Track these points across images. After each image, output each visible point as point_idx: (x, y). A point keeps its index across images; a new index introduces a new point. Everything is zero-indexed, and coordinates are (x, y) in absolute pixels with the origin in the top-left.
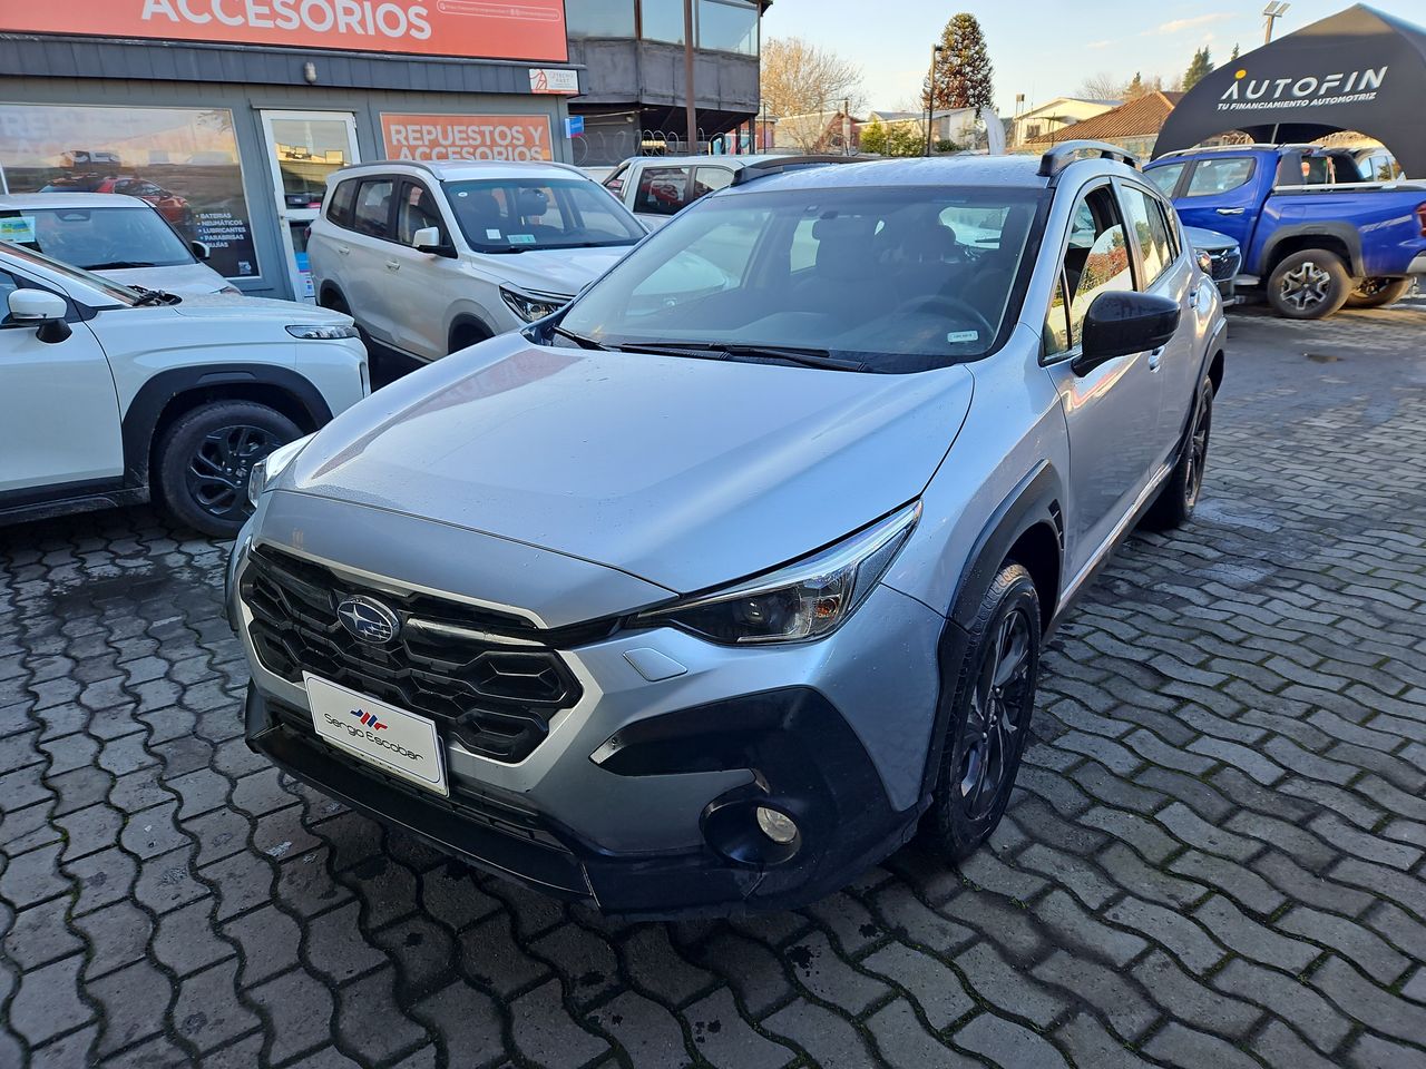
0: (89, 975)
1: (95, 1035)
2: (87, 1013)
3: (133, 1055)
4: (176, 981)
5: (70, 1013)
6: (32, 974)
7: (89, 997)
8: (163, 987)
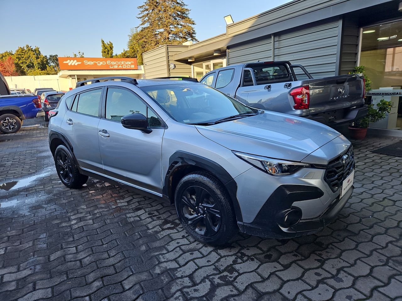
0: (382, 284)
1: (397, 276)
2: (393, 280)
3: (396, 268)
4: (373, 267)
5: (395, 283)
6: (391, 296)
7: (389, 281)
8: (375, 269)
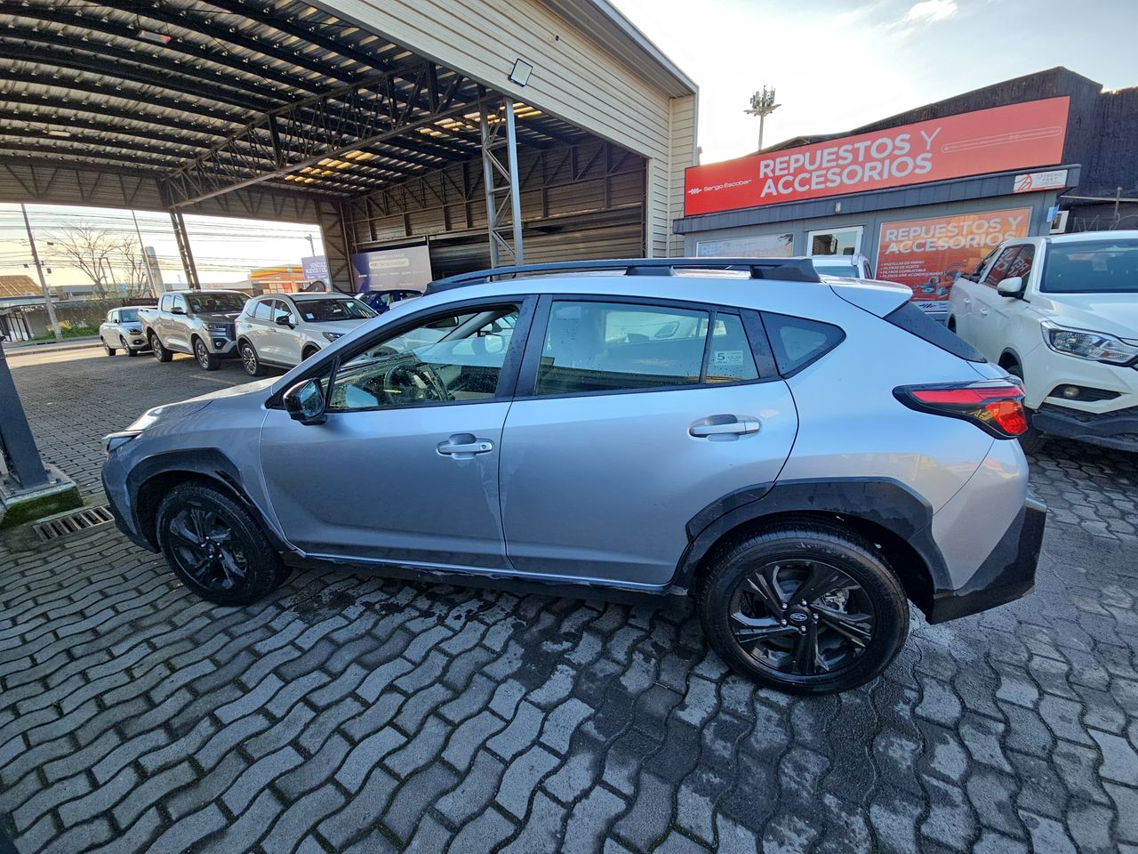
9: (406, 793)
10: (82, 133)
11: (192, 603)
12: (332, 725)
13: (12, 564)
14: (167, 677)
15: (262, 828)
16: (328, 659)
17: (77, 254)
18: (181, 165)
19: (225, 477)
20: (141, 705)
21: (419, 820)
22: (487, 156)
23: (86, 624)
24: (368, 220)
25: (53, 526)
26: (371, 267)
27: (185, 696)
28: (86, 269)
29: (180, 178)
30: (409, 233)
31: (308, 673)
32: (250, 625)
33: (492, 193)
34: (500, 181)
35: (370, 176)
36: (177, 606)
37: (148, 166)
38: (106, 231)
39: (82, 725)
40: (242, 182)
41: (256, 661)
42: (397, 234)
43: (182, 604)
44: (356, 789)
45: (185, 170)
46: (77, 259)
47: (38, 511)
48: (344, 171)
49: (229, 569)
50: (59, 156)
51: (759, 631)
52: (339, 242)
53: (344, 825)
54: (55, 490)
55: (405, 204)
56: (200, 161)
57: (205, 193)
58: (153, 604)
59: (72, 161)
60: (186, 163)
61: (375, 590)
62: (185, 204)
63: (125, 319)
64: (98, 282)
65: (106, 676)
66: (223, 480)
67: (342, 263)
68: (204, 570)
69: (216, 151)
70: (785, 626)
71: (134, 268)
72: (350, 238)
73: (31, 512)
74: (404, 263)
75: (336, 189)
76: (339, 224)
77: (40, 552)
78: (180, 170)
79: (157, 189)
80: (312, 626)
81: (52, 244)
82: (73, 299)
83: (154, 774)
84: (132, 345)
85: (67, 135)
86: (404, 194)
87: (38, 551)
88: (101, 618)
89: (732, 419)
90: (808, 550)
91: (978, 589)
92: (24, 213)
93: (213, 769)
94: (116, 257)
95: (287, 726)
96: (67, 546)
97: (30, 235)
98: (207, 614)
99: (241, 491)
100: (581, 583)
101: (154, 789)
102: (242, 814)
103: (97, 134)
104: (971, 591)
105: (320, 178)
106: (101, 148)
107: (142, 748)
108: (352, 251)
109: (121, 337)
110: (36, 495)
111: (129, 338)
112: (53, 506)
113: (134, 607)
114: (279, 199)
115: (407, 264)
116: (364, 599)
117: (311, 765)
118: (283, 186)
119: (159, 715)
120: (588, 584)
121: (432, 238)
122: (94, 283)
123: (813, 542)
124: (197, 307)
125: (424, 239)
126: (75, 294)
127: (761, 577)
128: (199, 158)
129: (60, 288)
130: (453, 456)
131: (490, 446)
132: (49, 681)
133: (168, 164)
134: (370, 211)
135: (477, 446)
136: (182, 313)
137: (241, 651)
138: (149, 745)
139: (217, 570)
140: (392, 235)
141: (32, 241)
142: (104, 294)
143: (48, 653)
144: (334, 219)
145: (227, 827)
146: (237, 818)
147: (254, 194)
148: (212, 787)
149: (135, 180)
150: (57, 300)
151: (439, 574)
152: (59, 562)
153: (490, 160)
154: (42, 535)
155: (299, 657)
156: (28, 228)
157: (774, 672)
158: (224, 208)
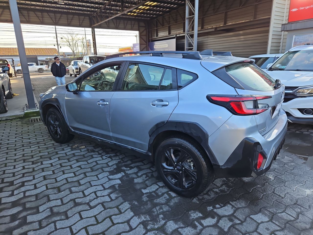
9: (68, 184)
10: (68, 2)
11: (51, 141)
12: (62, 170)
13: (21, 126)
14: (38, 154)
15: (38, 182)
16: (70, 158)
17: (69, 42)
18: (96, 11)
19: (58, 106)
20: (31, 157)
21: (66, 189)
22: (187, 3)
23: (29, 141)
24: (156, 28)
25: (34, 120)
26: (155, 48)
27: (39, 158)
28: (70, 47)
29: (95, 16)
30: (169, 33)
31: (65, 159)
32: (60, 148)
33: (188, 18)
34: (192, 13)
35: (157, 11)
36: (48, 141)
37: (87, 13)
38: (77, 34)
39: (18, 158)
40: (113, 16)
41: (56, 155)
42: (166, 34)
43: (49, 141)
44: (59, 181)
45: (97, 13)
46: (69, 44)
47: (32, 115)
48: (147, 10)
49: (59, 133)
50: (62, 10)
51: (169, 170)
52: (144, 38)
53: (52, 186)
54: (36, 110)
55: (170, 22)
56: (101, 10)
57: (101, 21)
58: (44, 140)
59: (66, 12)
60: (97, 11)
61: (92, 146)
62: (95, 25)
63: (75, 64)
64: (73, 52)
65: (28, 151)
66: (57, 107)
67: (145, 46)
68: (54, 132)
69: (106, 6)
70: (176, 170)
71: (84, 47)
72: (149, 36)
73: (30, 115)
74: (166, 46)
75: (145, 17)
76: (145, 30)
77: (28, 125)
78: (95, 13)
79: (89, 20)
80: (72, 151)
81: (62, 38)
82: (67, 57)
83: (26, 169)
84: (75, 73)
85: (63, 3)
86: (169, 18)
87: (28, 124)
88: (33, 140)
89: (162, 101)
90: (178, 144)
91: (229, 167)
92: (55, 28)
93: (36, 171)
94: (80, 43)
95: (54, 168)
96: (34, 124)
97: (56, 35)
98: (53, 144)
99: (61, 111)
100: (129, 148)
101: (24, 171)
102: (36, 179)
103: (72, 3)
104: (226, 167)
105: (139, 13)
106: (73, 7)
107: (26, 164)
108: (149, 41)
109: (73, 70)
110: (32, 111)
111: (75, 71)
112: (35, 115)
113: (40, 139)
114: (126, 22)
115: (167, 46)
116: (88, 148)
117: (54, 175)
118: (127, 17)
119: (32, 160)
120: (130, 148)
121: (178, 36)
122: (72, 52)
123: (179, 141)
124: (92, 61)
125: (175, 36)
126: (68, 55)
127: (168, 152)
128: (101, 9)
129: (64, 53)
130: (100, 105)
131: (108, 103)
132: (16, 149)
133: (92, 11)
134: (157, 25)
135: (105, 103)
136: (88, 63)
137: (55, 152)
138: (28, 164)
139: (56, 132)
140: (163, 34)
141: (57, 37)
142: (75, 55)
143: (19, 144)
144: (144, 29)
145: (33, 180)
146: (35, 179)
147: (118, 21)
148: (34, 173)
149: (83, 17)
150: (63, 57)
151: (99, 140)
152: (31, 127)
153: (188, 5)
154: (30, 121)
155: (65, 156)
156: (56, 33)
157: (173, 185)
158: (108, 26)
